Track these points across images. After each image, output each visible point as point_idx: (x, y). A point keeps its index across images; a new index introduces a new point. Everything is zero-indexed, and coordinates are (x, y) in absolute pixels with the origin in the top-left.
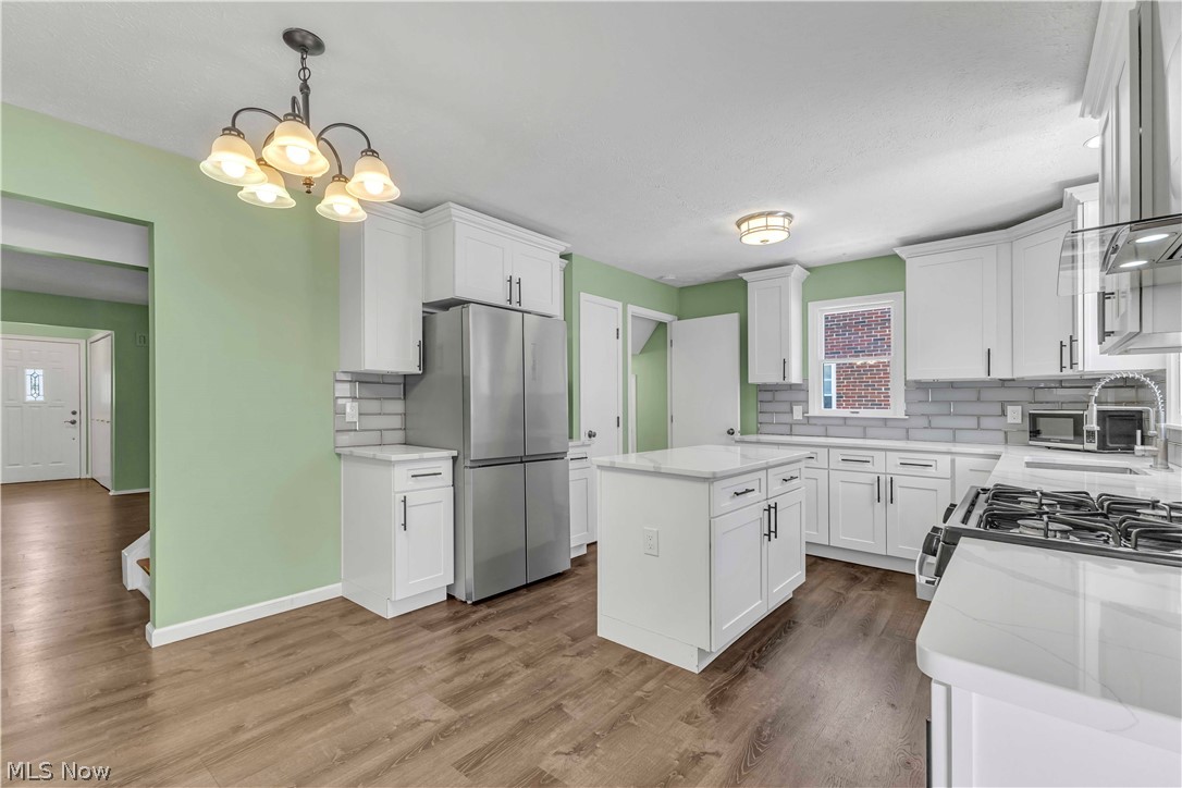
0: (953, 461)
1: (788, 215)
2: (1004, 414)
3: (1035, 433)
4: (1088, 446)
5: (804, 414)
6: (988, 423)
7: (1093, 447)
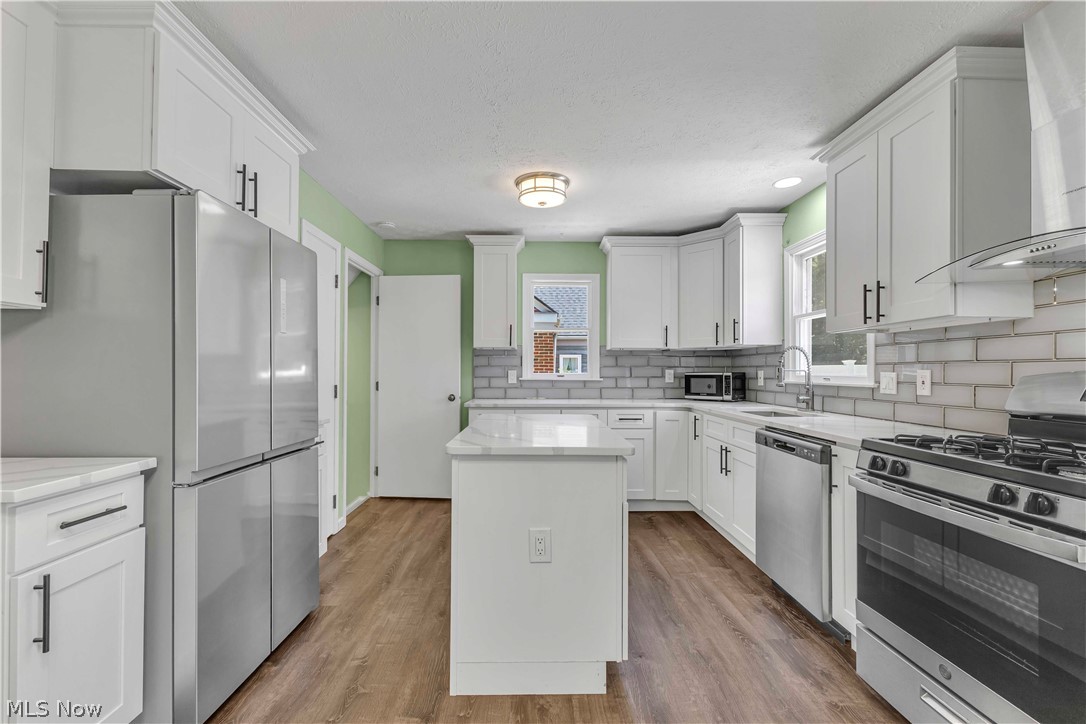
0: (655, 414)
2: (663, 376)
3: (688, 391)
4: (726, 397)
5: (518, 378)
6: (654, 383)
7: (729, 398)
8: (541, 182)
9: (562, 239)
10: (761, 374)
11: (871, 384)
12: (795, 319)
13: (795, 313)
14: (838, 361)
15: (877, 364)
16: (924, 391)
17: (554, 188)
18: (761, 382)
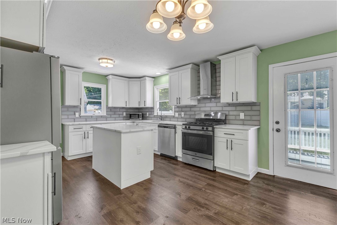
1: (114, 62)
3: (130, 118)
5: (79, 115)
6: (121, 116)
7: (141, 119)
8: (104, 60)
9: (97, 73)
10: (148, 113)
11: (174, 115)
12: (156, 101)
13: (156, 100)
14: (169, 111)
15: (175, 111)
16: (183, 116)
17: (107, 62)
18: (148, 115)
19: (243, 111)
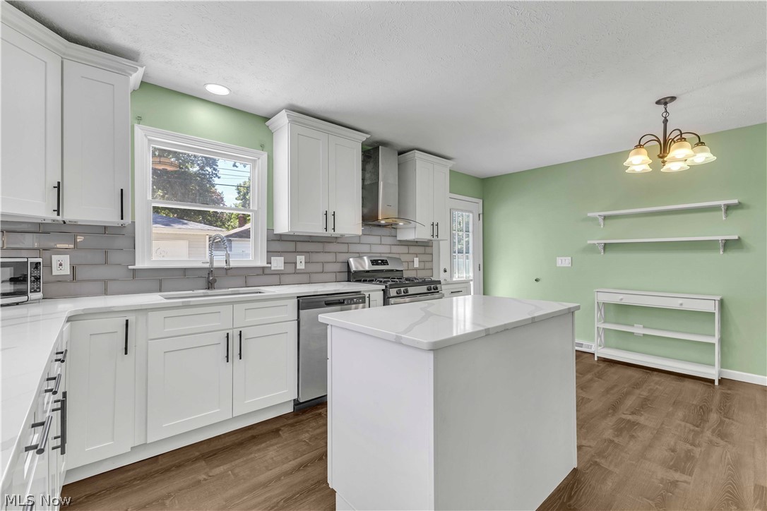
15: (268, 252)
16: (301, 266)
19: (416, 255)
